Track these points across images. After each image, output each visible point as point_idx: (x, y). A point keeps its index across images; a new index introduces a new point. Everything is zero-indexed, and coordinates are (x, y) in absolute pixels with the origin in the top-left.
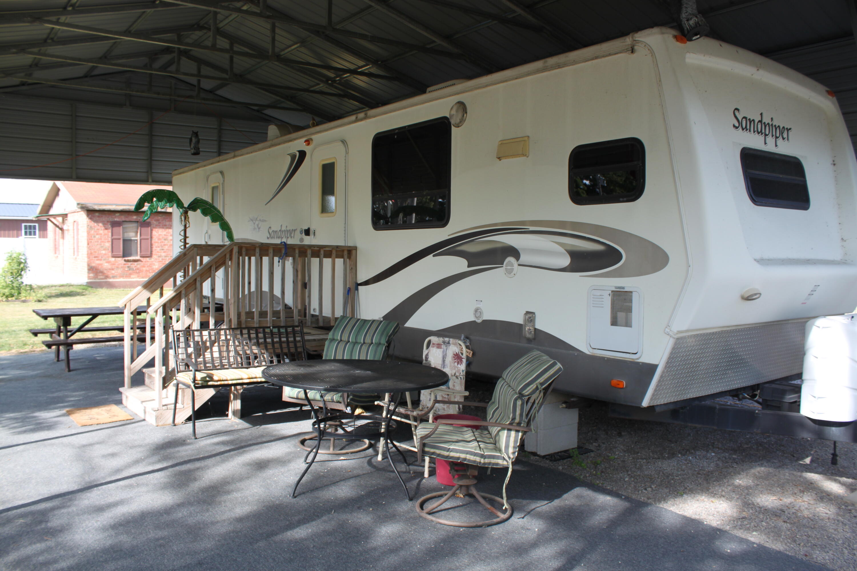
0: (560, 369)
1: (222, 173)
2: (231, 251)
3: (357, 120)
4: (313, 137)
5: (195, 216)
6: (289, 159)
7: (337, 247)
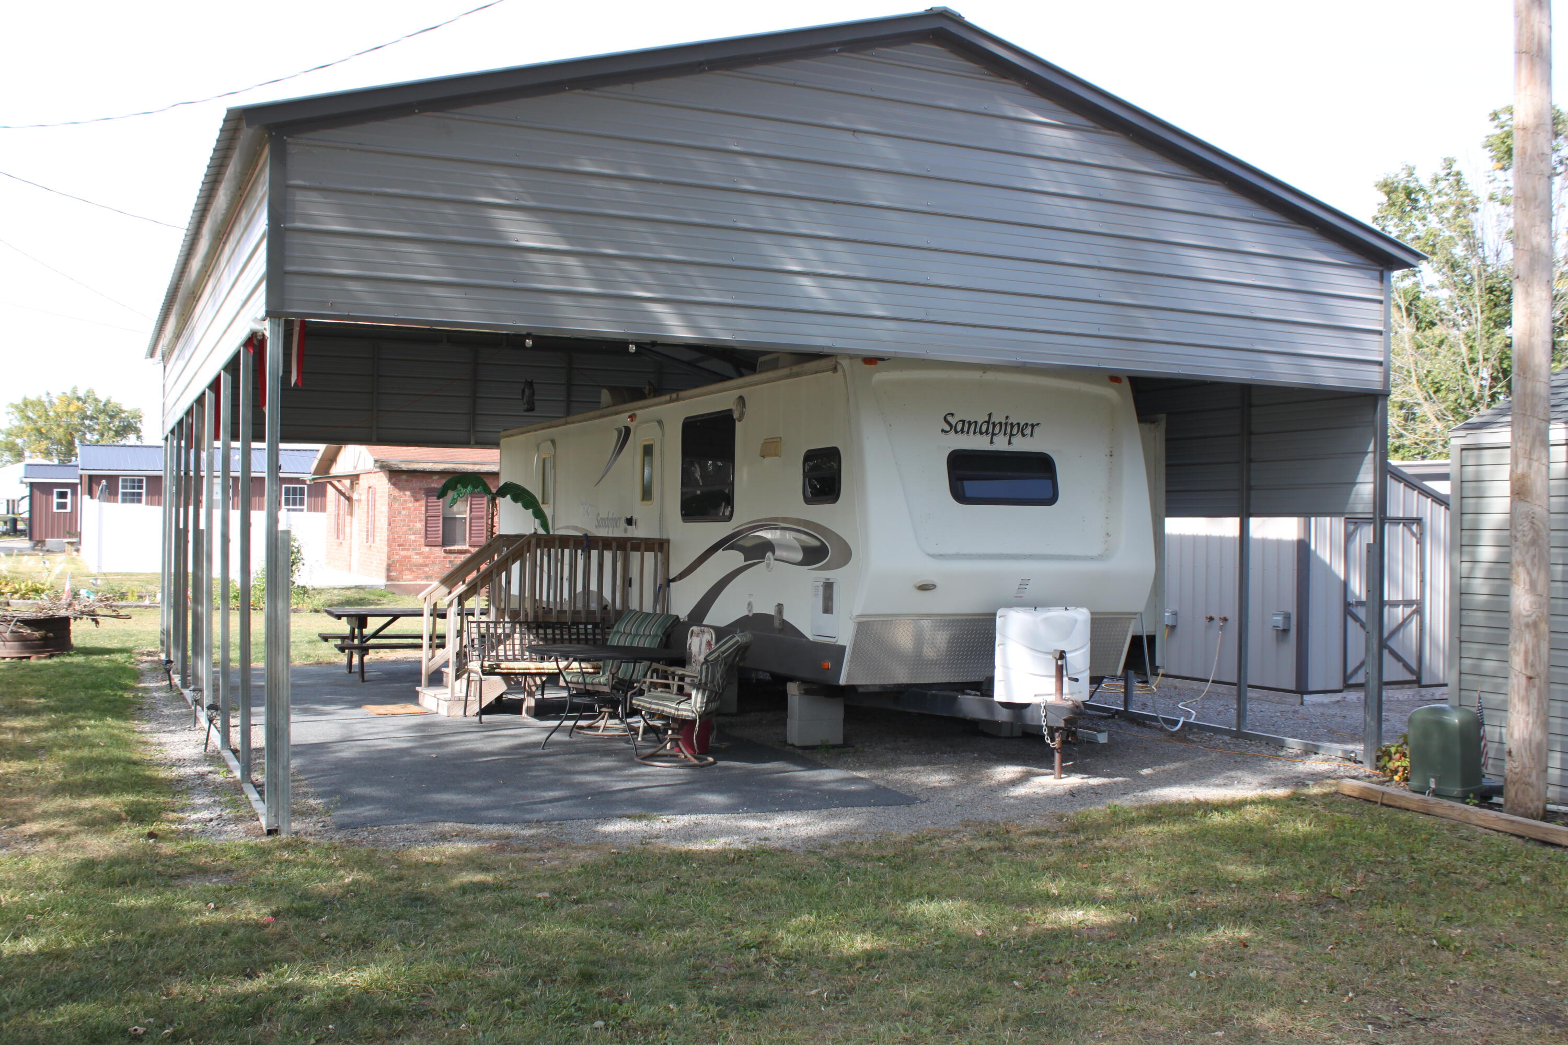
0: (738, 641)
1: (553, 442)
2: (529, 543)
3: (671, 401)
4: (637, 412)
5: (505, 503)
6: (616, 434)
7: (646, 539)
